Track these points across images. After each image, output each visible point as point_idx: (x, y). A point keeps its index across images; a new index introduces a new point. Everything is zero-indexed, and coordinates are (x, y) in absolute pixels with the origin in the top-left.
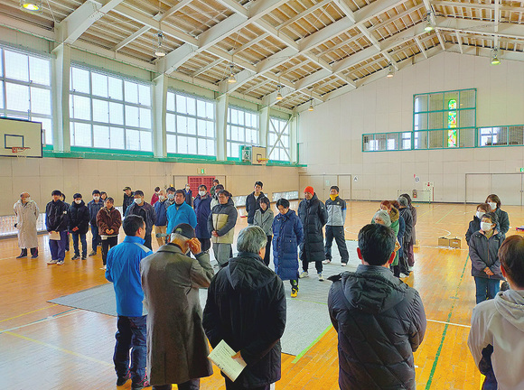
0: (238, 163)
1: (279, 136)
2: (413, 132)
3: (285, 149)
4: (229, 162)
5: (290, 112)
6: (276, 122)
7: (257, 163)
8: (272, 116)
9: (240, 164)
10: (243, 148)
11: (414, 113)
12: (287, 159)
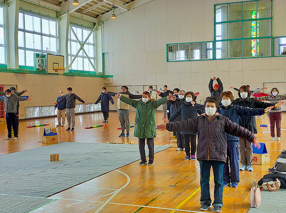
0: (31, 72)
1: (82, 45)
2: (214, 42)
3: (89, 58)
4: (22, 71)
5: (94, 20)
6: (78, 31)
7: (54, 72)
8: (71, 23)
9: (35, 73)
10: (38, 56)
11: (215, 23)
12: (92, 69)
